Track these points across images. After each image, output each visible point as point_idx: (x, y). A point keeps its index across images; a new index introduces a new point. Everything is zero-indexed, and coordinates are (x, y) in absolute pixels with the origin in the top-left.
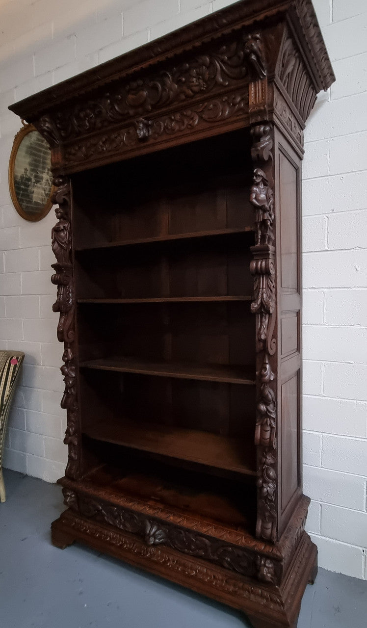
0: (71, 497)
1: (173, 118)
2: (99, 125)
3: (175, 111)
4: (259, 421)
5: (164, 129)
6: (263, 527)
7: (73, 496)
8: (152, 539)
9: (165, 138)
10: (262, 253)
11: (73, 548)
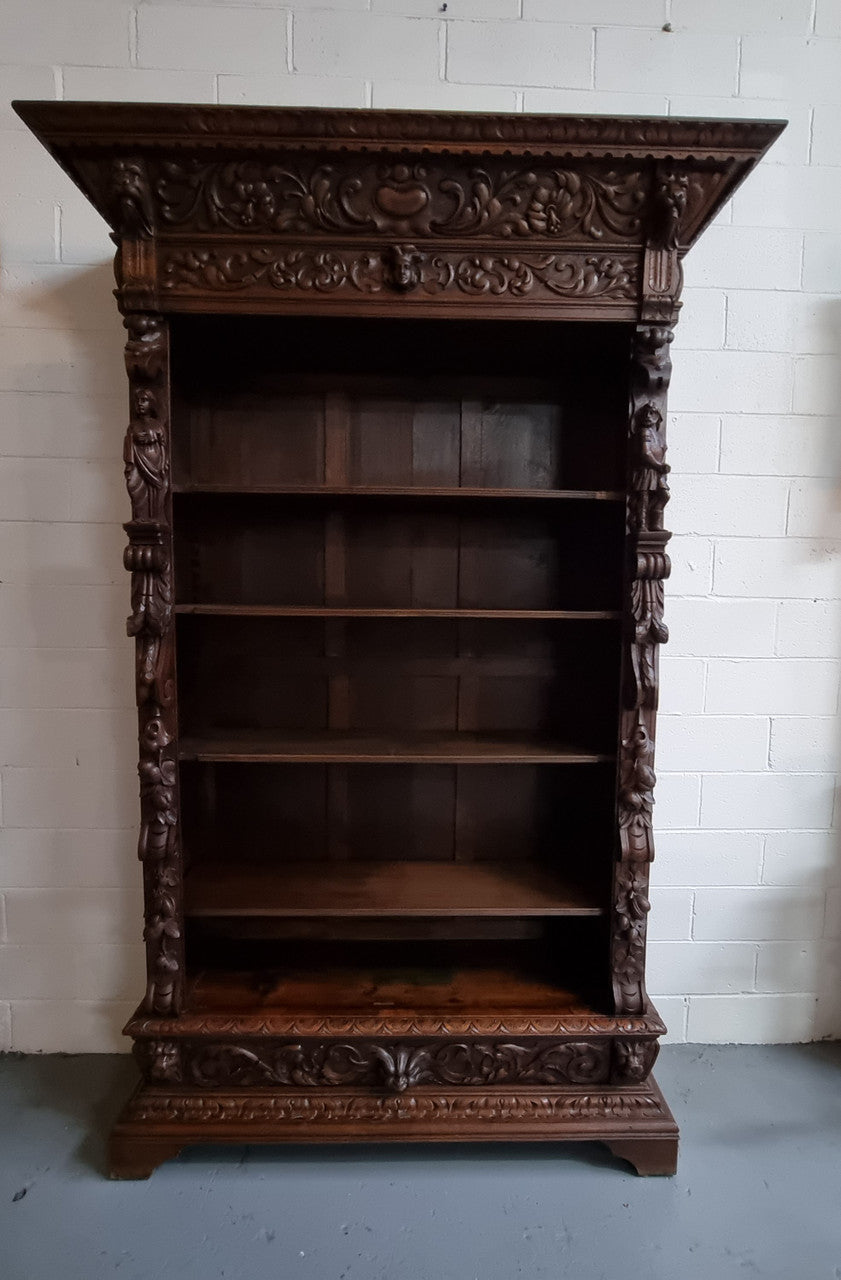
0: (170, 1056)
1: (478, 262)
2: (285, 224)
3: (485, 251)
4: (626, 822)
5: (456, 280)
6: (624, 995)
7: (173, 1052)
8: (402, 1081)
9: (458, 296)
10: (653, 543)
11: (165, 1166)
